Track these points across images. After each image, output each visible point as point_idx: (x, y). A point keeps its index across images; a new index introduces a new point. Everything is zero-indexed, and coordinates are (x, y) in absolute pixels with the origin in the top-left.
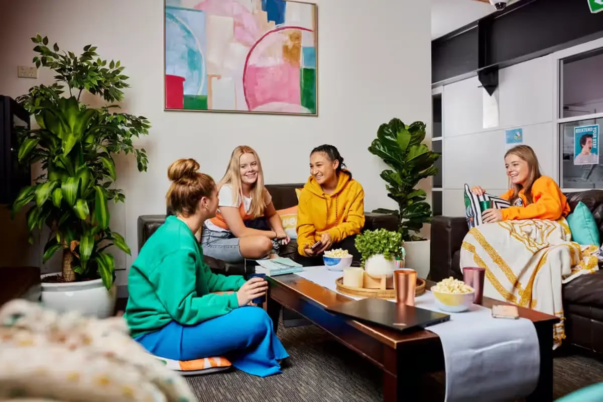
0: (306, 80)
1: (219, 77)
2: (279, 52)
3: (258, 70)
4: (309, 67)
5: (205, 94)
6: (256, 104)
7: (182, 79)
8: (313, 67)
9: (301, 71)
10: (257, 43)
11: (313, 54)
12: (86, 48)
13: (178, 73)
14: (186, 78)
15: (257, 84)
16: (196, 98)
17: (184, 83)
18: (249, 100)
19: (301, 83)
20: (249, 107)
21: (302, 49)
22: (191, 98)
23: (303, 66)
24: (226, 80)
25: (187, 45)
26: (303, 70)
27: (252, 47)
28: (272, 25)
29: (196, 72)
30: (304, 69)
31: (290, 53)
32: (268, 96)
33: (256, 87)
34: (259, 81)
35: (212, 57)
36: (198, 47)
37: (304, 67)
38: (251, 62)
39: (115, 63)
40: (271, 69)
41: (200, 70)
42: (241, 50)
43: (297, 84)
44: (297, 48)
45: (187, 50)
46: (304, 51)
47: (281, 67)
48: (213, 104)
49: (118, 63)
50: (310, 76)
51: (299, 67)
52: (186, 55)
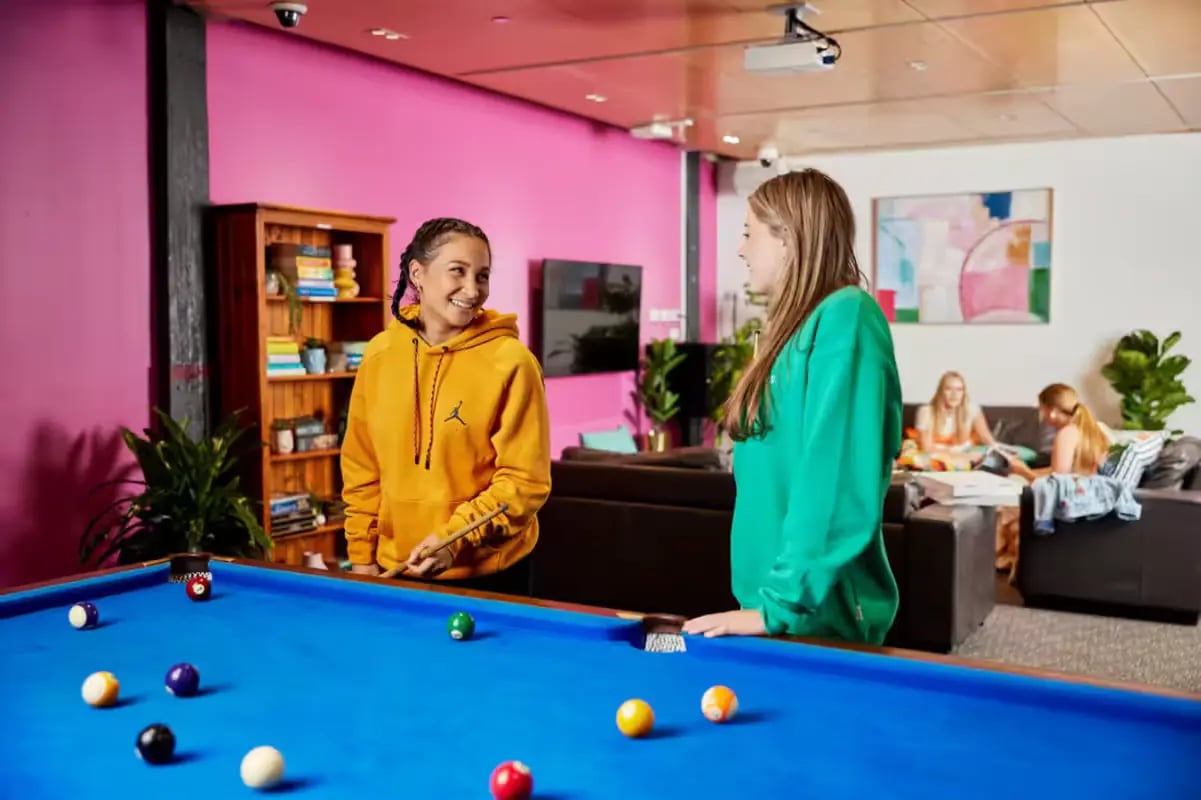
1: (932, 288)
2: (1003, 252)
3: (976, 275)
4: (1041, 267)
5: (916, 307)
6: (975, 314)
7: (894, 293)
8: (1046, 266)
10: (977, 245)
11: (1046, 250)
13: (891, 287)
14: (897, 291)
16: (907, 311)
17: (895, 297)
18: (966, 309)
19: (1030, 286)
20: (965, 317)
21: (1031, 246)
22: (902, 311)
23: (1032, 266)
24: (940, 290)
25: (899, 258)
26: (1032, 272)
27: (969, 250)
28: (996, 222)
29: (908, 284)
30: (1035, 270)
31: (1016, 253)
32: (989, 303)
33: (974, 296)
34: (977, 289)
35: (924, 267)
36: (910, 257)
37: (1034, 267)
38: (969, 267)
40: (992, 273)
41: (912, 280)
42: (958, 256)
43: (1024, 288)
44: (1025, 246)
45: (899, 262)
46: (1035, 248)
47: (1005, 270)
48: (925, 316)
50: (1042, 276)
51: (1028, 268)
52: (897, 269)
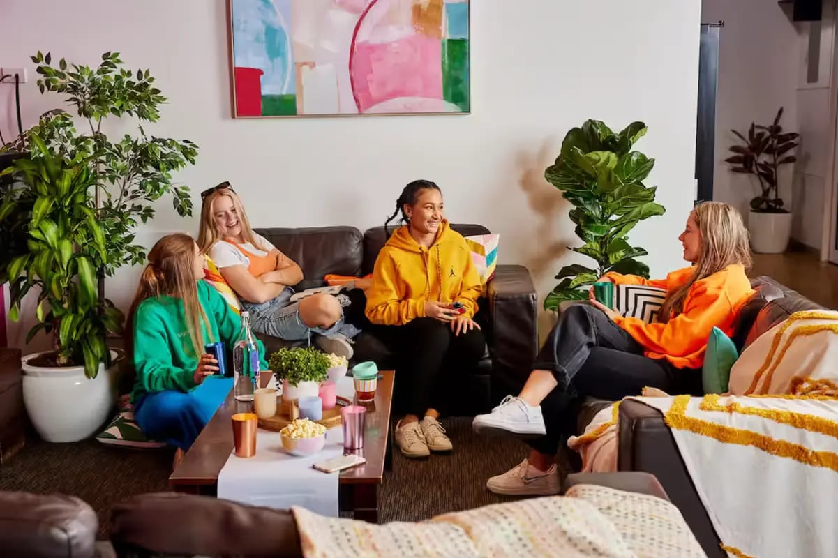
0: (452, 57)
1: (313, 65)
2: (406, 15)
3: (372, 48)
4: (458, 37)
5: (291, 93)
6: (371, 102)
7: (260, 72)
8: (464, 36)
9: (443, 45)
10: (371, 6)
11: (464, 15)
12: (106, 56)
13: (254, 64)
14: (264, 70)
15: (372, 71)
16: (279, 100)
17: (262, 78)
18: (360, 95)
19: (443, 63)
20: (359, 107)
21: (444, 7)
22: (273, 99)
23: (446, 35)
24: (324, 69)
25: (264, 22)
26: (446, 42)
27: (361, 14)
29: (278, 60)
30: (449, 40)
31: (425, 16)
32: (390, 88)
33: (370, 77)
34: (375, 66)
35: (301, 36)
36: (279, 21)
37: (448, 37)
38: (361, 38)
39: (144, 73)
40: (395, 45)
41: (283, 56)
42: (345, 20)
43: (436, 69)
44: (436, 7)
45: (263, 28)
46: (448, 11)
47: (410, 42)
48: (304, 106)
49: (147, 72)
50: (458, 51)
51: (439, 37)
52: (263, 37)
